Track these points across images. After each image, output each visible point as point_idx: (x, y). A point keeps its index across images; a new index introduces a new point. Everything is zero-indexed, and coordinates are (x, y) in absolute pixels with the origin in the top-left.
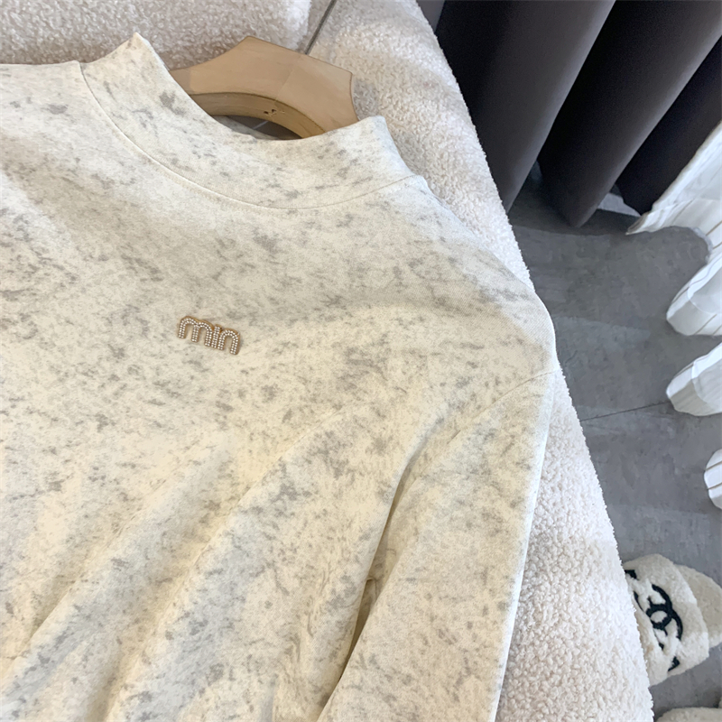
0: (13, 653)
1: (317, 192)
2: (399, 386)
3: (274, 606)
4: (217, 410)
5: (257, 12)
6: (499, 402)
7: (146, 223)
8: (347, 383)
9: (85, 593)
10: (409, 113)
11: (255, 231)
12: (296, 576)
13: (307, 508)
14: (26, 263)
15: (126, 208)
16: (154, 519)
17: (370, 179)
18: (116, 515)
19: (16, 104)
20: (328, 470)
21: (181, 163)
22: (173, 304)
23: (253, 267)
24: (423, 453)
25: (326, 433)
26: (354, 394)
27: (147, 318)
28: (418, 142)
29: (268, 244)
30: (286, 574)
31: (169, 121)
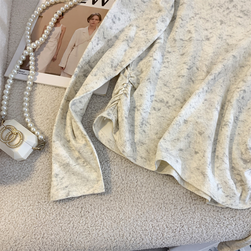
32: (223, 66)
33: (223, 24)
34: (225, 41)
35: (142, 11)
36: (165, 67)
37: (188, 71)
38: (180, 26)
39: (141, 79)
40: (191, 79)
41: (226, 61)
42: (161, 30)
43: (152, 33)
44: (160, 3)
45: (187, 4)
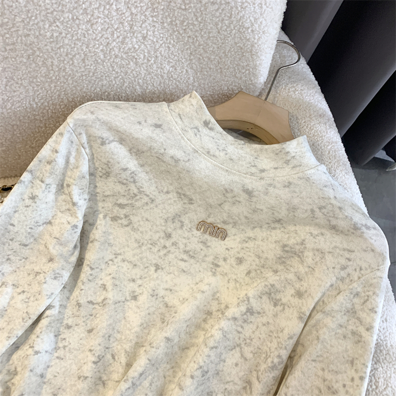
0: (117, 379)
1: (274, 170)
2: (310, 266)
3: (239, 365)
4: (212, 266)
5: (245, 80)
6: (361, 279)
7: (192, 180)
8: (281, 260)
9: (153, 353)
10: (313, 131)
11: (243, 187)
12: (252, 352)
13: (258, 320)
14: (132, 193)
15: (184, 172)
16: (184, 319)
17: (300, 166)
18: (162, 314)
19: (140, 123)
20: (270, 302)
21: (211, 153)
22: (197, 215)
23: (239, 202)
24: (322, 300)
25: (271, 285)
26: (284, 266)
27: (184, 221)
28: (318, 145)
29: (249, 193)
30: (246, 351)
31: (206, 133)
32: (148, 361)
33: (159, 271)
34: (161, 299)
35: (24, 258)
36: (58, 358)
37: (94, 366)
38: (89, 280)
39: (14, 387)
40: (100, 378)
41: (154, 350)
42: (52, 294)
43: (36, 300)
44: (51, 248)
45: (99, 241)
